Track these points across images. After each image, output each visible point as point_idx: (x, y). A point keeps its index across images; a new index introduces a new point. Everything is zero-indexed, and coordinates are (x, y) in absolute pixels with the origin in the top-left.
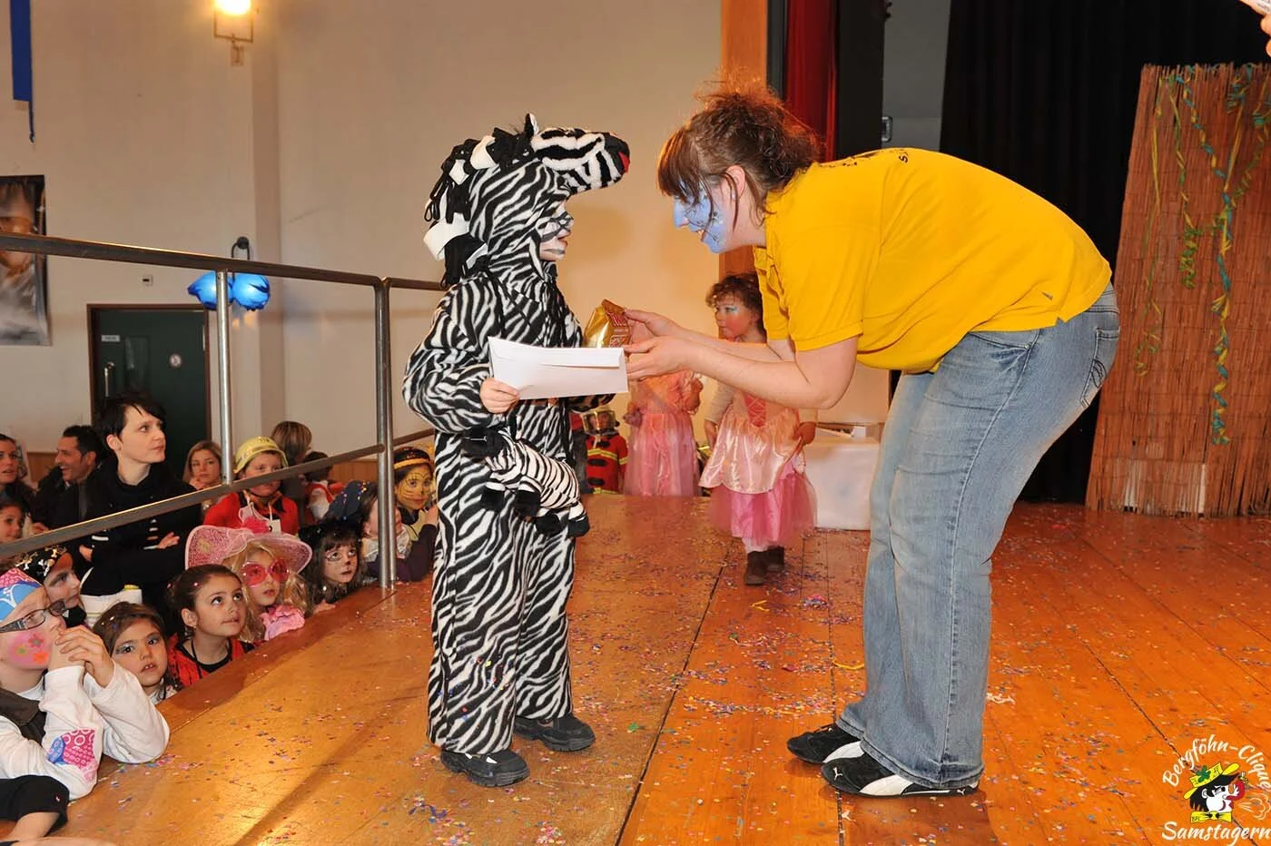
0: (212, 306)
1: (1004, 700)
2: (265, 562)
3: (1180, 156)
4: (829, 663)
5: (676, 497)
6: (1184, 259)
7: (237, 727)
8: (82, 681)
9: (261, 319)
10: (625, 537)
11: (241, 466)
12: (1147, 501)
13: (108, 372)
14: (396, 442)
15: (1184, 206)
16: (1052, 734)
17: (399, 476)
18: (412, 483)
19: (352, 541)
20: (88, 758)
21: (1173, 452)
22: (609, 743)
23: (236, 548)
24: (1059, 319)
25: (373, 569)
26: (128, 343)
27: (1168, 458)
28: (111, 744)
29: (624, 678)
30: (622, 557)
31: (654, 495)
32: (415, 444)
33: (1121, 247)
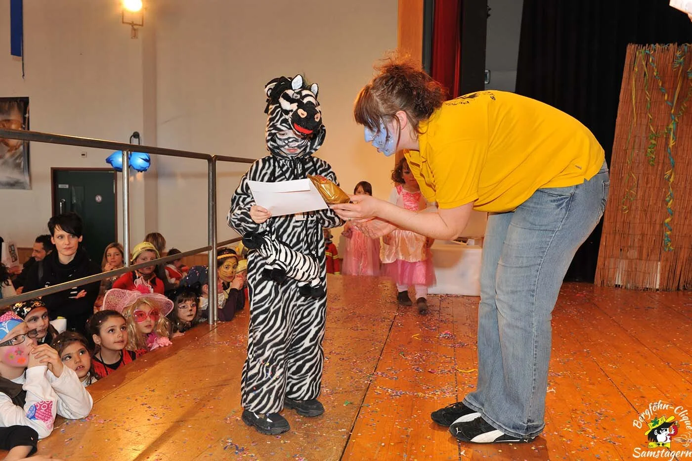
0: (120, 170)
1: (550, 391)
2: (146, 309)
3: (647, 93)
4: (454, 369)
5: (371, 276)
6: (649, 150)
7: (130, 400)
8: (45, 374)
9: (145, 177)
10: (342, 298)
11: (134, 257)
12: (628, 282)
13: (62, 204)
14: (218, 245)
15: (649, 121)
16: (576, 410)
17: (220, 263)
18: (227, 268)
19: (193, 298)
20: (49, 416)
21: (642, 255)
22: (333, 411)
23: (131, 302)
24: (585, 179)
25: (205, 314)
26: (73, 188)
27: (641, 259)
28: (61, 408)
29: (342, 376)
30: (341, 309)
31: (358, 275)
32: (229, 246)
33: (615, 143)
